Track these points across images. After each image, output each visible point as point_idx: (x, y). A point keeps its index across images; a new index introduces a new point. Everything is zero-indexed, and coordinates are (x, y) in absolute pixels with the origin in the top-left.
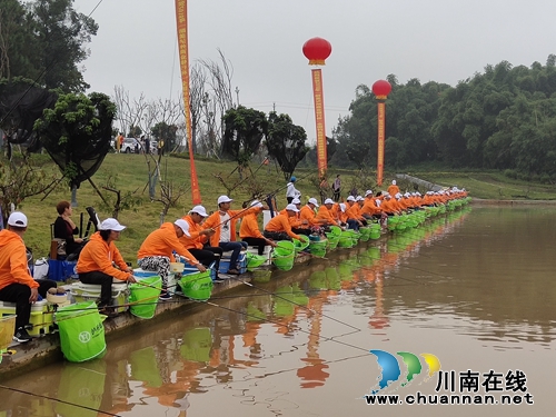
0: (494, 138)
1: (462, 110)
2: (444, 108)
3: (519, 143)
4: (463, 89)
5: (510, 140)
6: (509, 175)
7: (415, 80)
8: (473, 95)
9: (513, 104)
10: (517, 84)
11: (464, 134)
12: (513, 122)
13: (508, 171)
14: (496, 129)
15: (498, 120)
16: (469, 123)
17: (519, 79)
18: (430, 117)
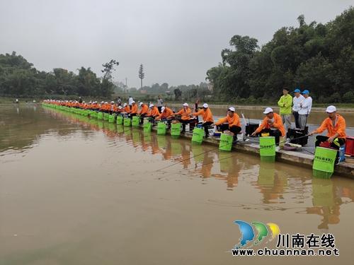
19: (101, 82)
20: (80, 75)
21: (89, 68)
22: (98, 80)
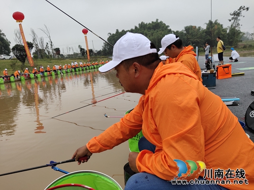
19: (228, 31)
20: (208, 28)
21: (216, 21)
22: (225, 30)
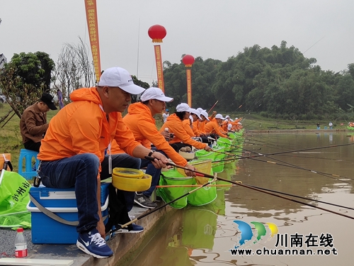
0: (253, 92)
1: (232, 76)
2: (220, 75)
3: (269, 95)
4: (231, 62)
5: (262, 94)
6: (263, 115)
7: (199, 57)
8: (238, 66)
9: (263, 71)
10: (264, 59)
11: (234, 91)
12: (264, 82)
13: (262, 112)
14: (254, 87)
15: (254, 81)
16: (236, 83)
17: (266, 56)
18: (210, 80)
